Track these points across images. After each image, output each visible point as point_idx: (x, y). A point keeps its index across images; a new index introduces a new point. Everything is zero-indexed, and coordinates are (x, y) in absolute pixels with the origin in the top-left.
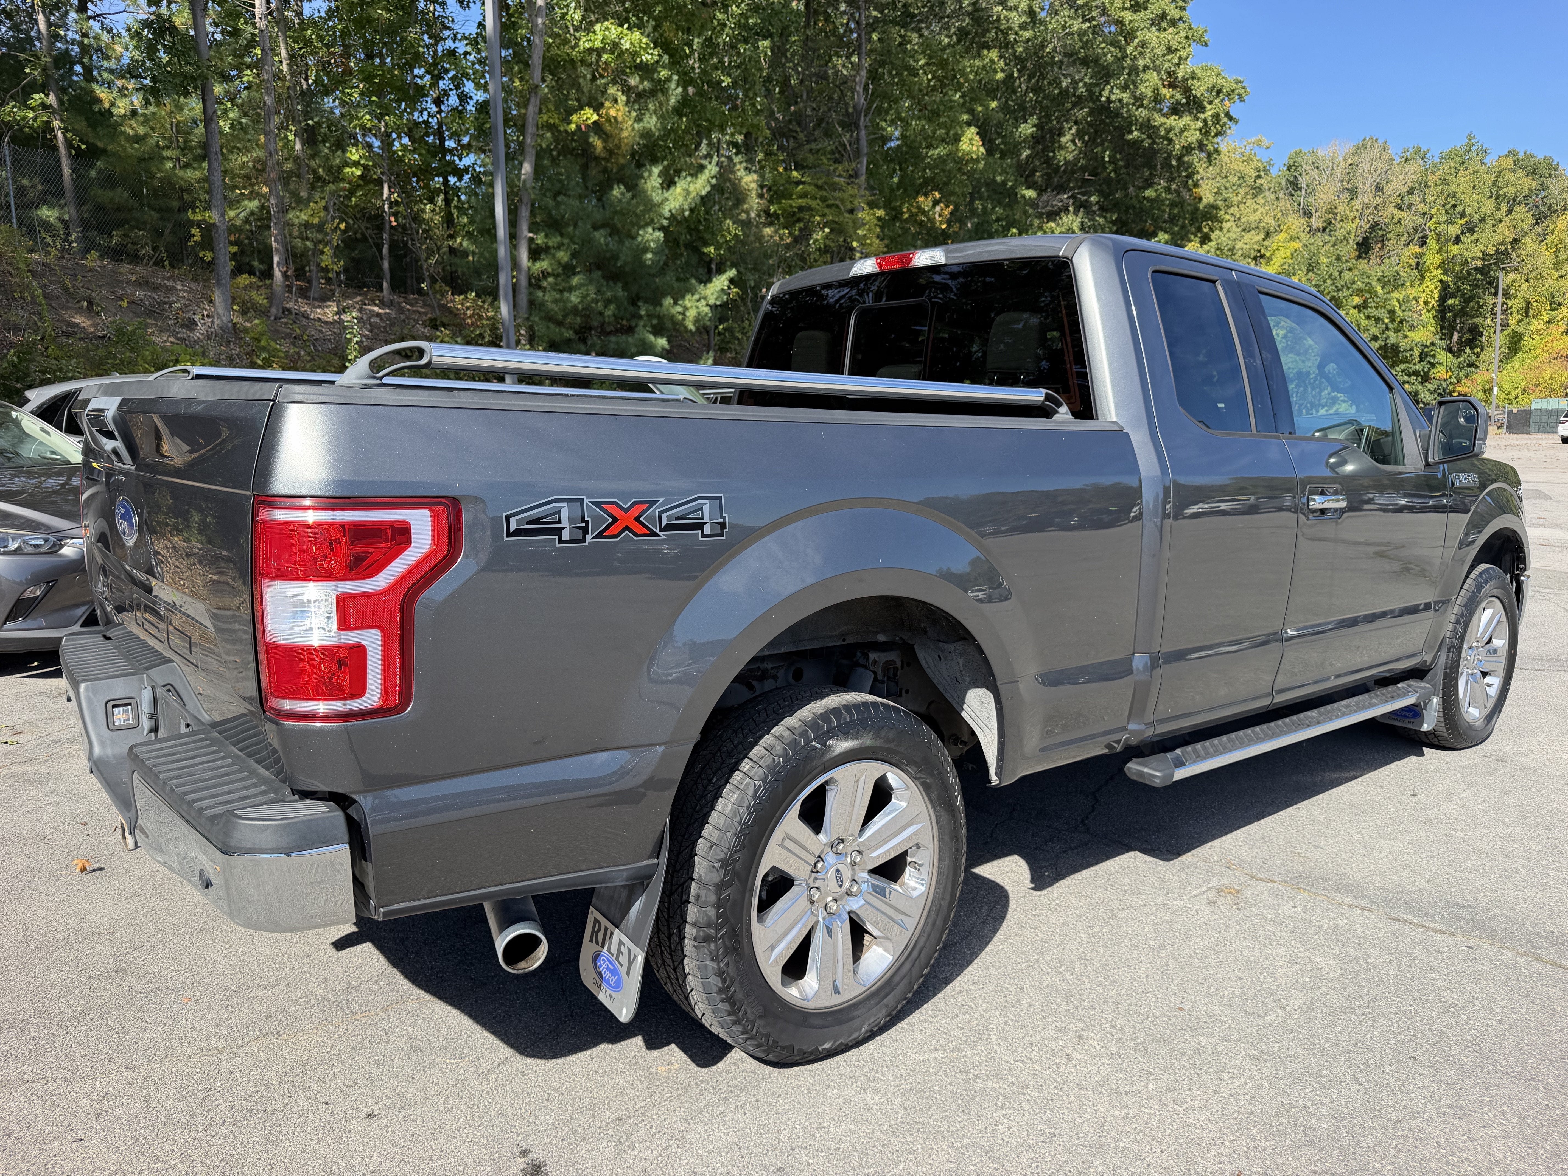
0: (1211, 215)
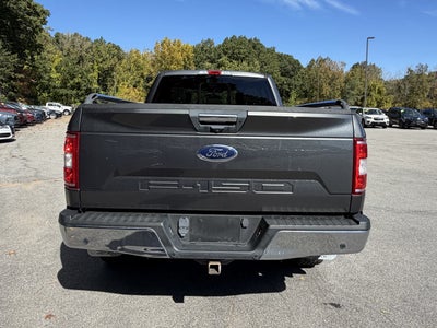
0: (40, 46)
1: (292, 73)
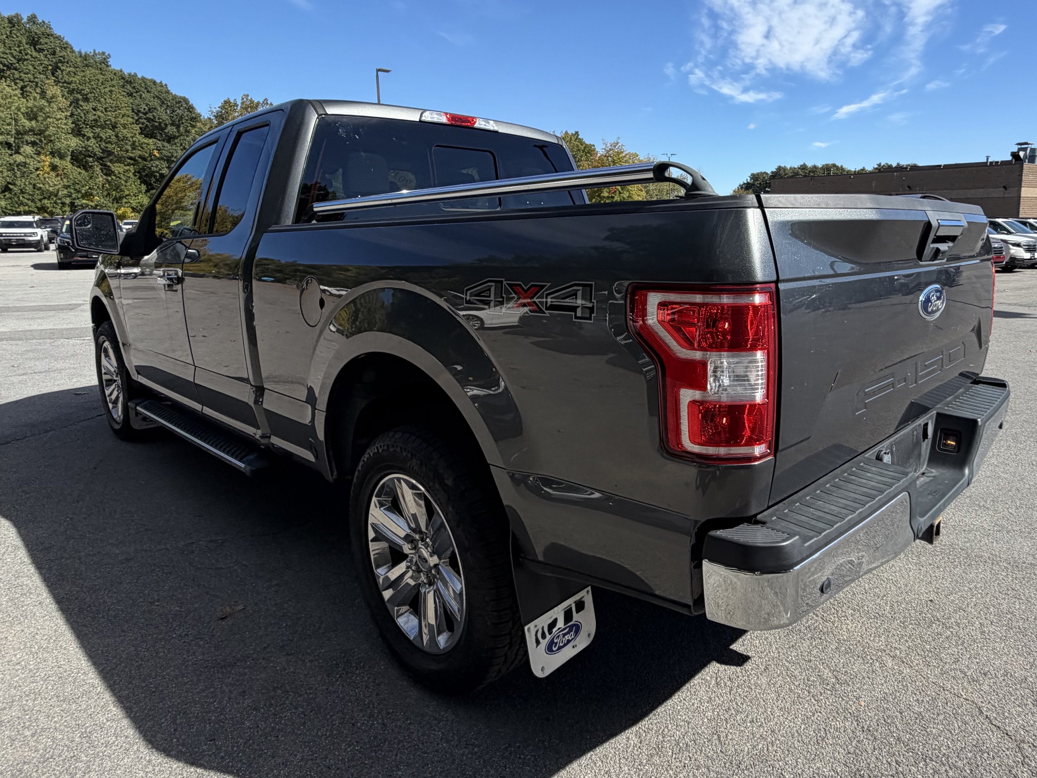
1: (171, 130)
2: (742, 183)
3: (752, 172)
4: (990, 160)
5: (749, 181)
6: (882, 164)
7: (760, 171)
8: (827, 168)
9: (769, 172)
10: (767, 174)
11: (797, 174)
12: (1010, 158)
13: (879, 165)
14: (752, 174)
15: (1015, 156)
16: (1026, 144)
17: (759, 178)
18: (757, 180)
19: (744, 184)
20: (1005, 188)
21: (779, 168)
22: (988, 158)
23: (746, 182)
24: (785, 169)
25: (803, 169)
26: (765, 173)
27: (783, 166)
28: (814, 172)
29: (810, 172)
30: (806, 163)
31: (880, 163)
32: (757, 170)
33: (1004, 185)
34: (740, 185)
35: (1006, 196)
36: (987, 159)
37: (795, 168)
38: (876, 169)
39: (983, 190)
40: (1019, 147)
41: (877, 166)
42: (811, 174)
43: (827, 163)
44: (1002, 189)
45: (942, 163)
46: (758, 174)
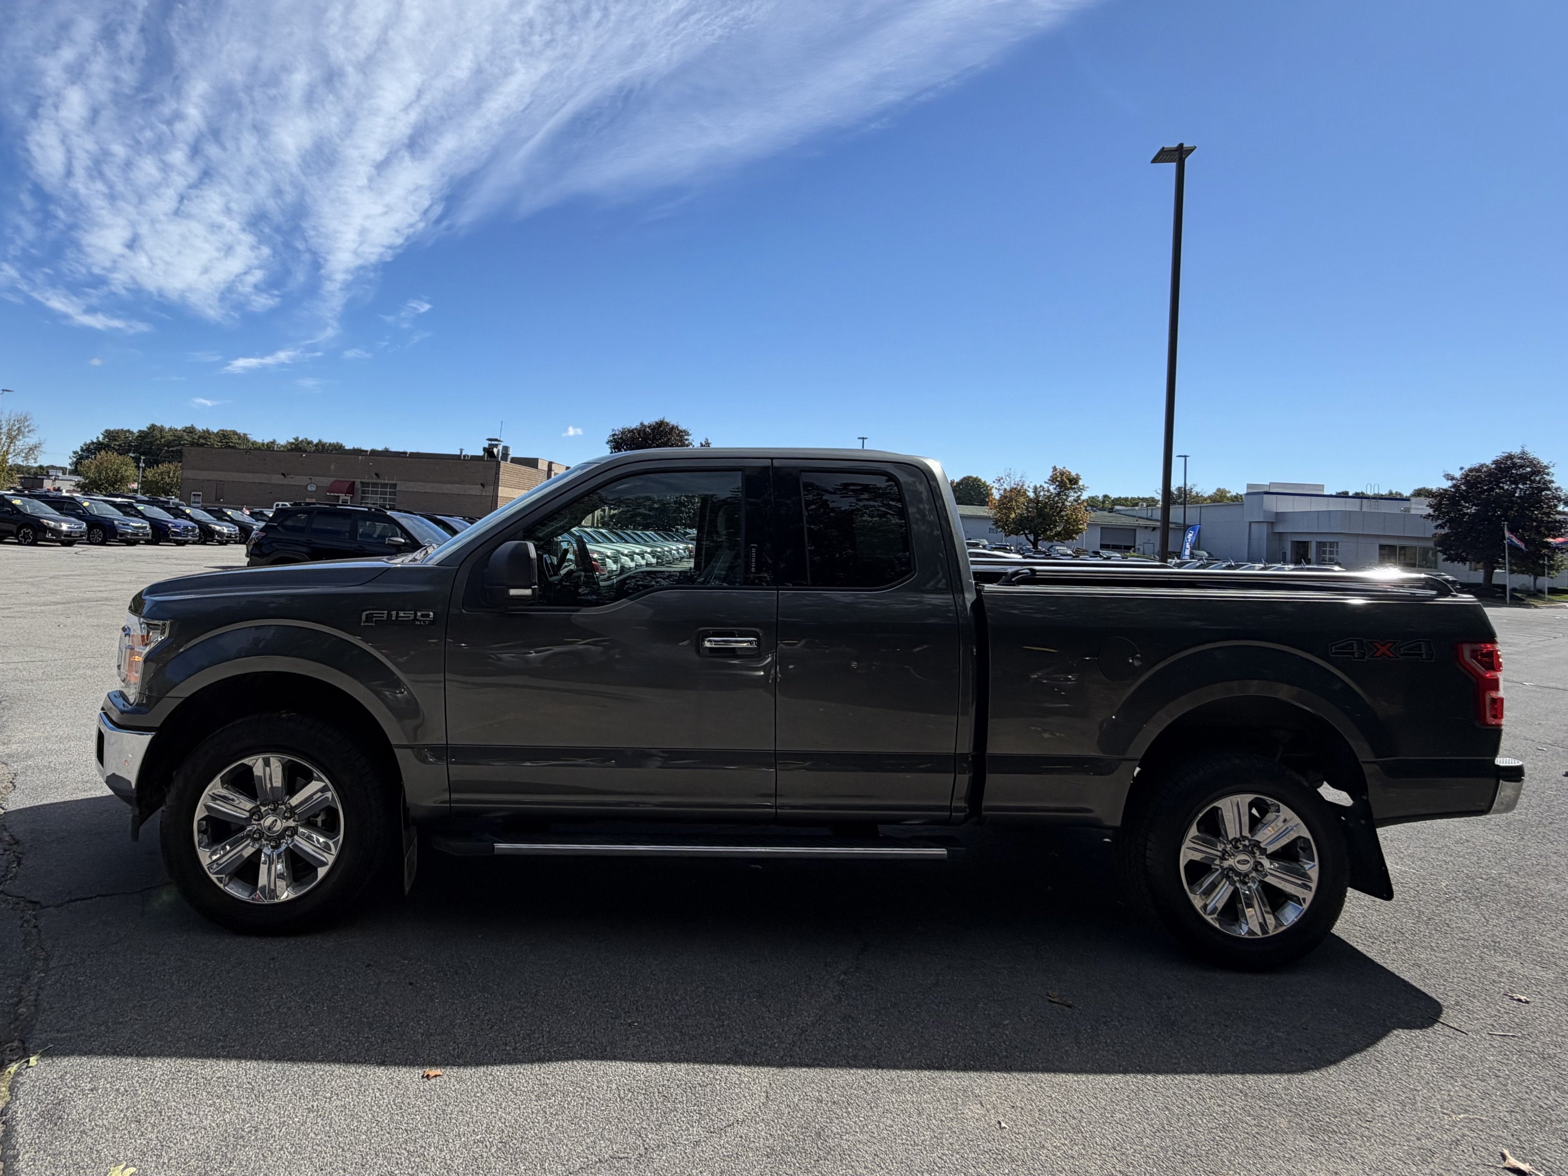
2: (88, 442)
3: (108, 428)
4: (464, 453)
5: (101, 439)
6: (300, 439)
7: (120, 428)
8: (224, 436)
9: (135, 431)
10: (132, 433)
11: (181, 438)
12: (481, 453)
13: (296, 439)
14: (106, 431)
15: (489, 451)
16: (496, 440)
17: (119, 437)
18: (115, 440)
19: (93, 443)
20: (483, 485)
21: (153, 427)
22: (461, 450)
23: (95, 441)
24: (162, 429)
25: (191, 432)
26: (128, 431)
27: (158, 424)
28: (205, 438)
29: (200, 437)
30: (194, 425)
31: (298, 438)
32: (114, 426)
33: (482, 482)
34: (85, 445)
35: (484, 494)
36: (461, 452)
37: (176, 430)
38: (292, 443)
39: (460, 485)
40: (490, 442)
41: (293, 441)
42: (202, 441)
43: (225, 428)
44: (480, 486)
45: (409, 450)
46: (117, 432)
